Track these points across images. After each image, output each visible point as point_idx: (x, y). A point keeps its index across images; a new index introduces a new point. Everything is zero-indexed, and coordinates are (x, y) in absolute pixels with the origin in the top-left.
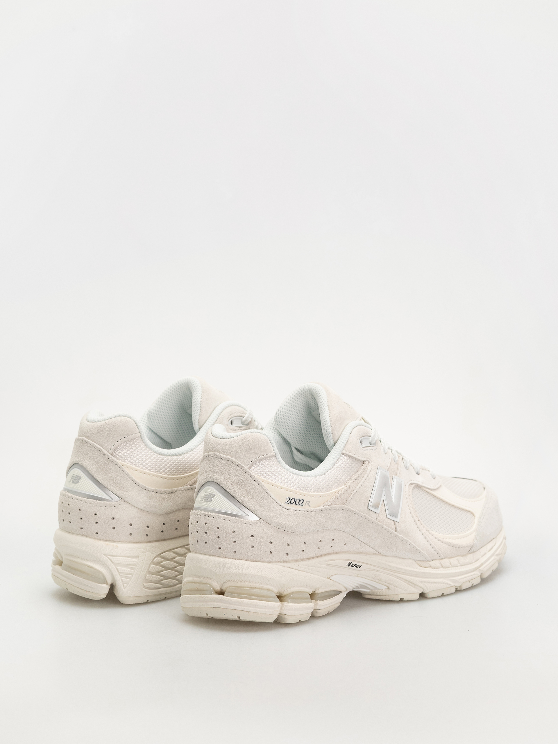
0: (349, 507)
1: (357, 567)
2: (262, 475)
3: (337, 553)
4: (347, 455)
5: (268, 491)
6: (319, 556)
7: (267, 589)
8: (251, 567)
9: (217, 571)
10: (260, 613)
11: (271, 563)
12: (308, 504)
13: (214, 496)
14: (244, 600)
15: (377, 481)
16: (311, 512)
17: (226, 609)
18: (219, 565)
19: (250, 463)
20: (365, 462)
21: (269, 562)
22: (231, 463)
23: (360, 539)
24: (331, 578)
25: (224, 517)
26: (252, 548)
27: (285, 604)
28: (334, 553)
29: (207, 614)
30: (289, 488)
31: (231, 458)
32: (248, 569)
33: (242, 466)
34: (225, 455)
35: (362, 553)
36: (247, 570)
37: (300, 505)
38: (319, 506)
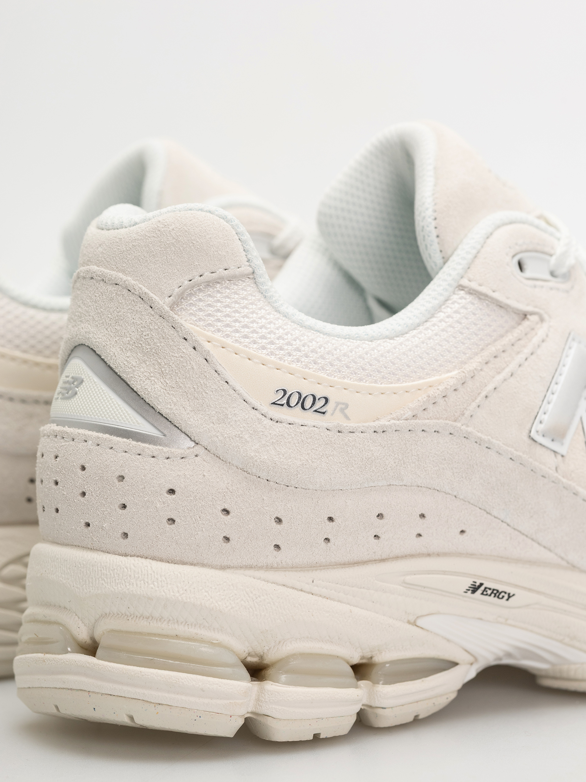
0: (470, 429)
1: (501, 596)
2: (209, 325)
3: (438, 555)
4: (472, 292)
5: (219, 369)
6: (383, 560)
7: (212, 643)
8: (164, 578)
9: (77, 588)
10: (189, 709)
11: (228, 570)
12: (342, 411)
13: (82, 381)
14: (143, 669)
15: (565, 370)
16: (351, 434)
17: (98, 693)
18: (83, 572)
19: (174, 290)
20: (528, 316)
21: (223, 568)
22: (125, 292)
23: (508, 521)
24: (419, 623)
25: (98, 438)
26: (171, 526)
27: (269, 686)
28: (429, 555)
29: (57, 707)
30: (286, 363)
31: (124, 278)
32: (156, 583)
33: (150, 299)
34: (113, 269)
35: (518, 561)
36: (152, 586)
37: (316, 411)
38: (378, 419)
